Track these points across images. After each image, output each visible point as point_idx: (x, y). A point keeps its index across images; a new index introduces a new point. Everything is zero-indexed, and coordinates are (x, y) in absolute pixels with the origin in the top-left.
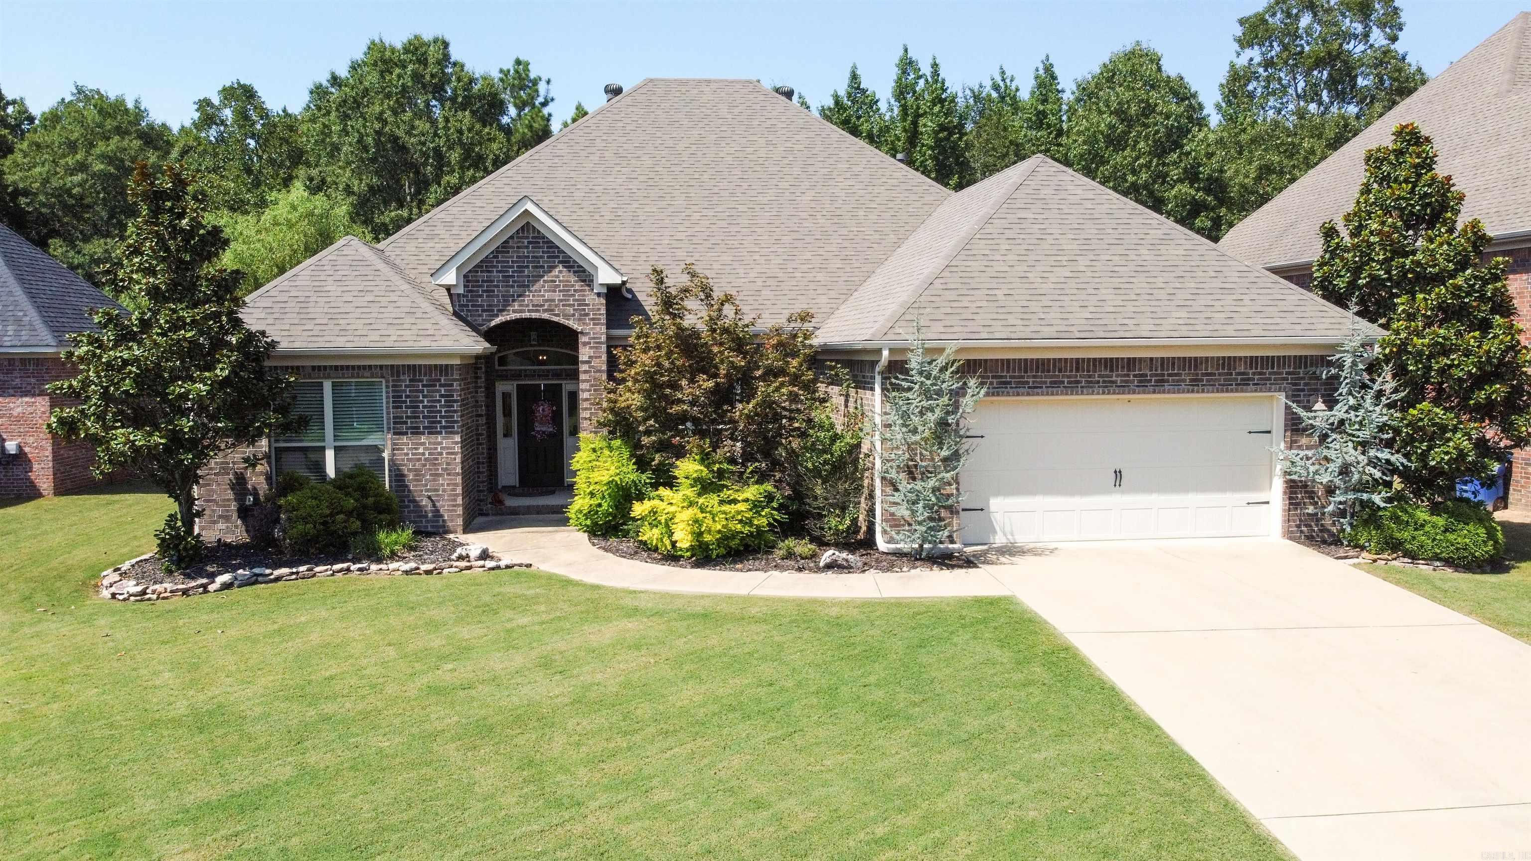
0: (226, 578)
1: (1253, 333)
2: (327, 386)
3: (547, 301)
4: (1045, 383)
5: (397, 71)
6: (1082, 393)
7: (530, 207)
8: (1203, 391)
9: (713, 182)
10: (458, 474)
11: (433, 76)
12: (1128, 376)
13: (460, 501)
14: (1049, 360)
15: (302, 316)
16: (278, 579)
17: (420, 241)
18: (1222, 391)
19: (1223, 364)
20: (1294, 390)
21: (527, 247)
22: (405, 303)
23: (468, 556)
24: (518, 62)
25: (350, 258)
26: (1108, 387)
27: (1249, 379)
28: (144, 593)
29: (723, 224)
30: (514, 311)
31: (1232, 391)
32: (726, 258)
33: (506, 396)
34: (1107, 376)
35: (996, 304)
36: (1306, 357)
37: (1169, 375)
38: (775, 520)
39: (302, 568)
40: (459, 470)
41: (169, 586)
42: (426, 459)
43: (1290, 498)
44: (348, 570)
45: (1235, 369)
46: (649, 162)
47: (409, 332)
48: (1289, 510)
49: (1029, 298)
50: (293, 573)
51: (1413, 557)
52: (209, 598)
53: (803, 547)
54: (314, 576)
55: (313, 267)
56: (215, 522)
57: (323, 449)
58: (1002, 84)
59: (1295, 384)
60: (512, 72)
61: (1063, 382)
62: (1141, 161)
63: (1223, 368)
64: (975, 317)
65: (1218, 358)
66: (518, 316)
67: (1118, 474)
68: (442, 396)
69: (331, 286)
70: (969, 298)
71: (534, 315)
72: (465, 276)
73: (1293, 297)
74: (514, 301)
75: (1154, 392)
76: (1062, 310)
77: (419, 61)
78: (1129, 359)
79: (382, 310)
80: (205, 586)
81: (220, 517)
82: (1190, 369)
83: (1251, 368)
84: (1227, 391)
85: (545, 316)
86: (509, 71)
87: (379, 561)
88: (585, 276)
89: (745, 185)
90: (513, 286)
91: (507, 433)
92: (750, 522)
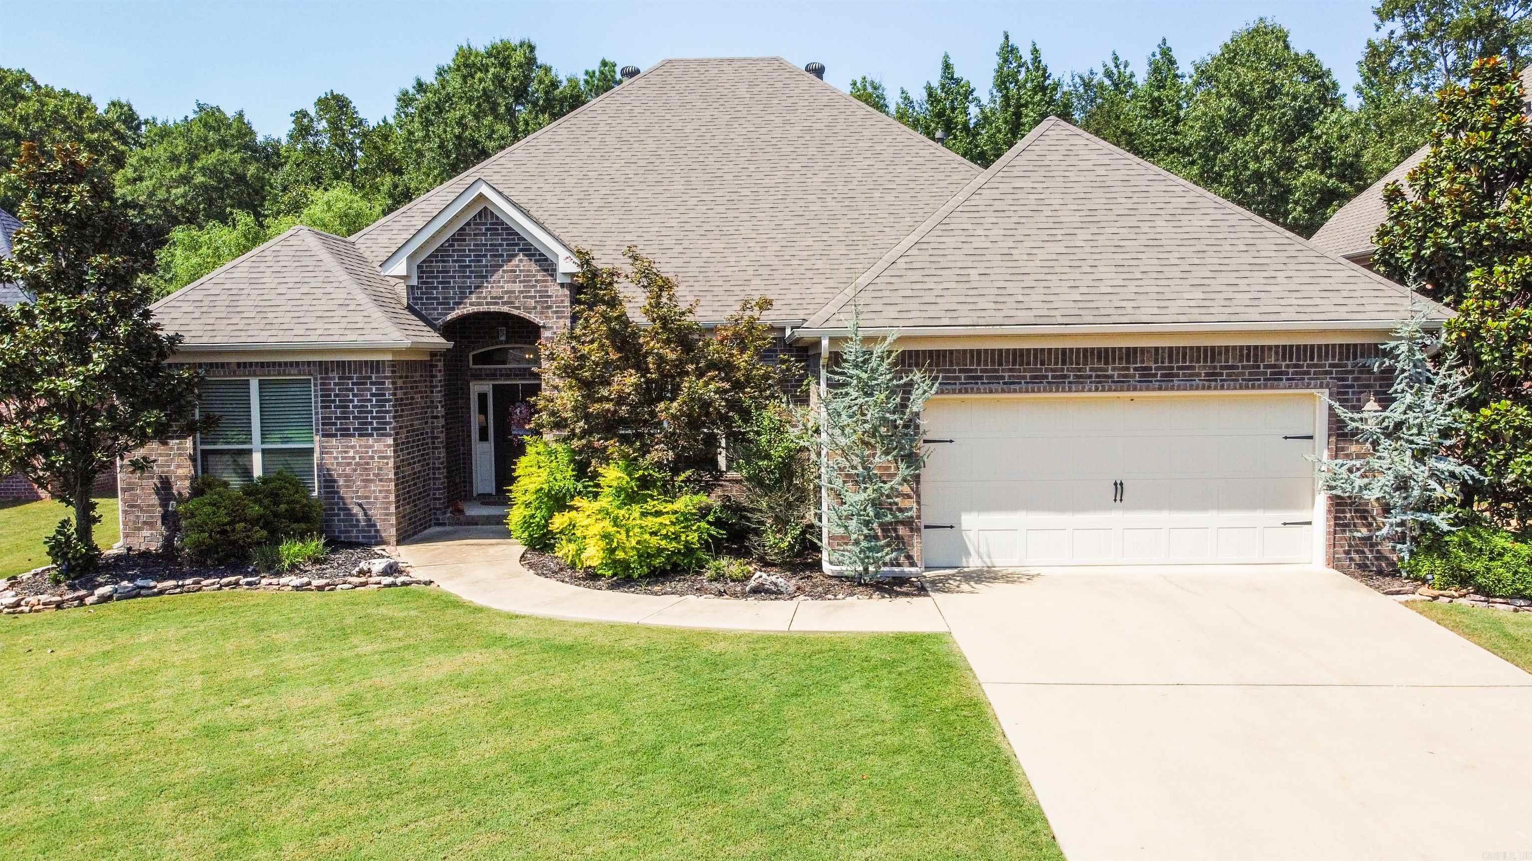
0: (106, 590)
1: (1283, 316)
2: (254, 383)
3: (507, 292)
4: (1024, 377)
5: (479, 75)
6: (1070, 390)
7: (485, 190)
8: (1222, 388)
9: (718, 165)
10: (390, 480)
11: (514, 79)
12: (1128, 369)
13: (393, 509)
14: (1028, 350)
15: (230, 309)
16: (161, 592)
18: (1247, 388)
19: (1248, 355)
20: (1339, 387)
21: (485, 235)
22: (340, 295)
23: (369, 571)
24: (604, 64)
25: (294, 248)
26: (1102, 382)
27: (1281, 373)
28: (18, 604)
29: (722, 209)
30: (471, 304)
31: (1259, 387)
33: (483, 397)
34: (1101, 369)
35: (968, 285)
36: (1355, 345)
37: (1179, 368)
38: (710, 535)
39: (189, 581)
40: (392, 476)
41: (44, 598)
42: (357, 464)
43: (1336, 518)
44: (237, 584)
45: (1263, 360)
46: (652, 146)
47: (337, 326)
48: (1335, 532)
49: (1008, 277)
50: (178, 586)
51: (1487, 593)
52: (79, 613)
53: (732, 566)
54: (200, 589)
55: (253, 259)
56: (139, 529)
57: (249, 452)
58: (1115, 71)
59: (1343, 379)
60: (597, 74)
61: (1046, 377)
62: (1265, 147)
63: (1248, 360)
64: (939, 300)
65: (1242, 348)
66: (476, 309)
67: (1119, 487)
68: (373, 395)
69: (269, 279)
70: (935, 279)
71: (493, 308)
72: (419, 267)
73: (1342, 274)
74: (471, 293)
75: (1160, 389)
76: (1047, 291)
77: (502, 65)
78: (1128, 349)
79: (314, 302)
80: (81, 599)
81: (145, 523)
82: (1205, 361)
83: (1284, 359)
84: (1253, 387)
85: (505, 309)
86: (594, 72)
87: (279, 574)
88: (547, 265)
89: (752, 168)
90: (470, 277)
91: (484, 437)
92: (677, 538)
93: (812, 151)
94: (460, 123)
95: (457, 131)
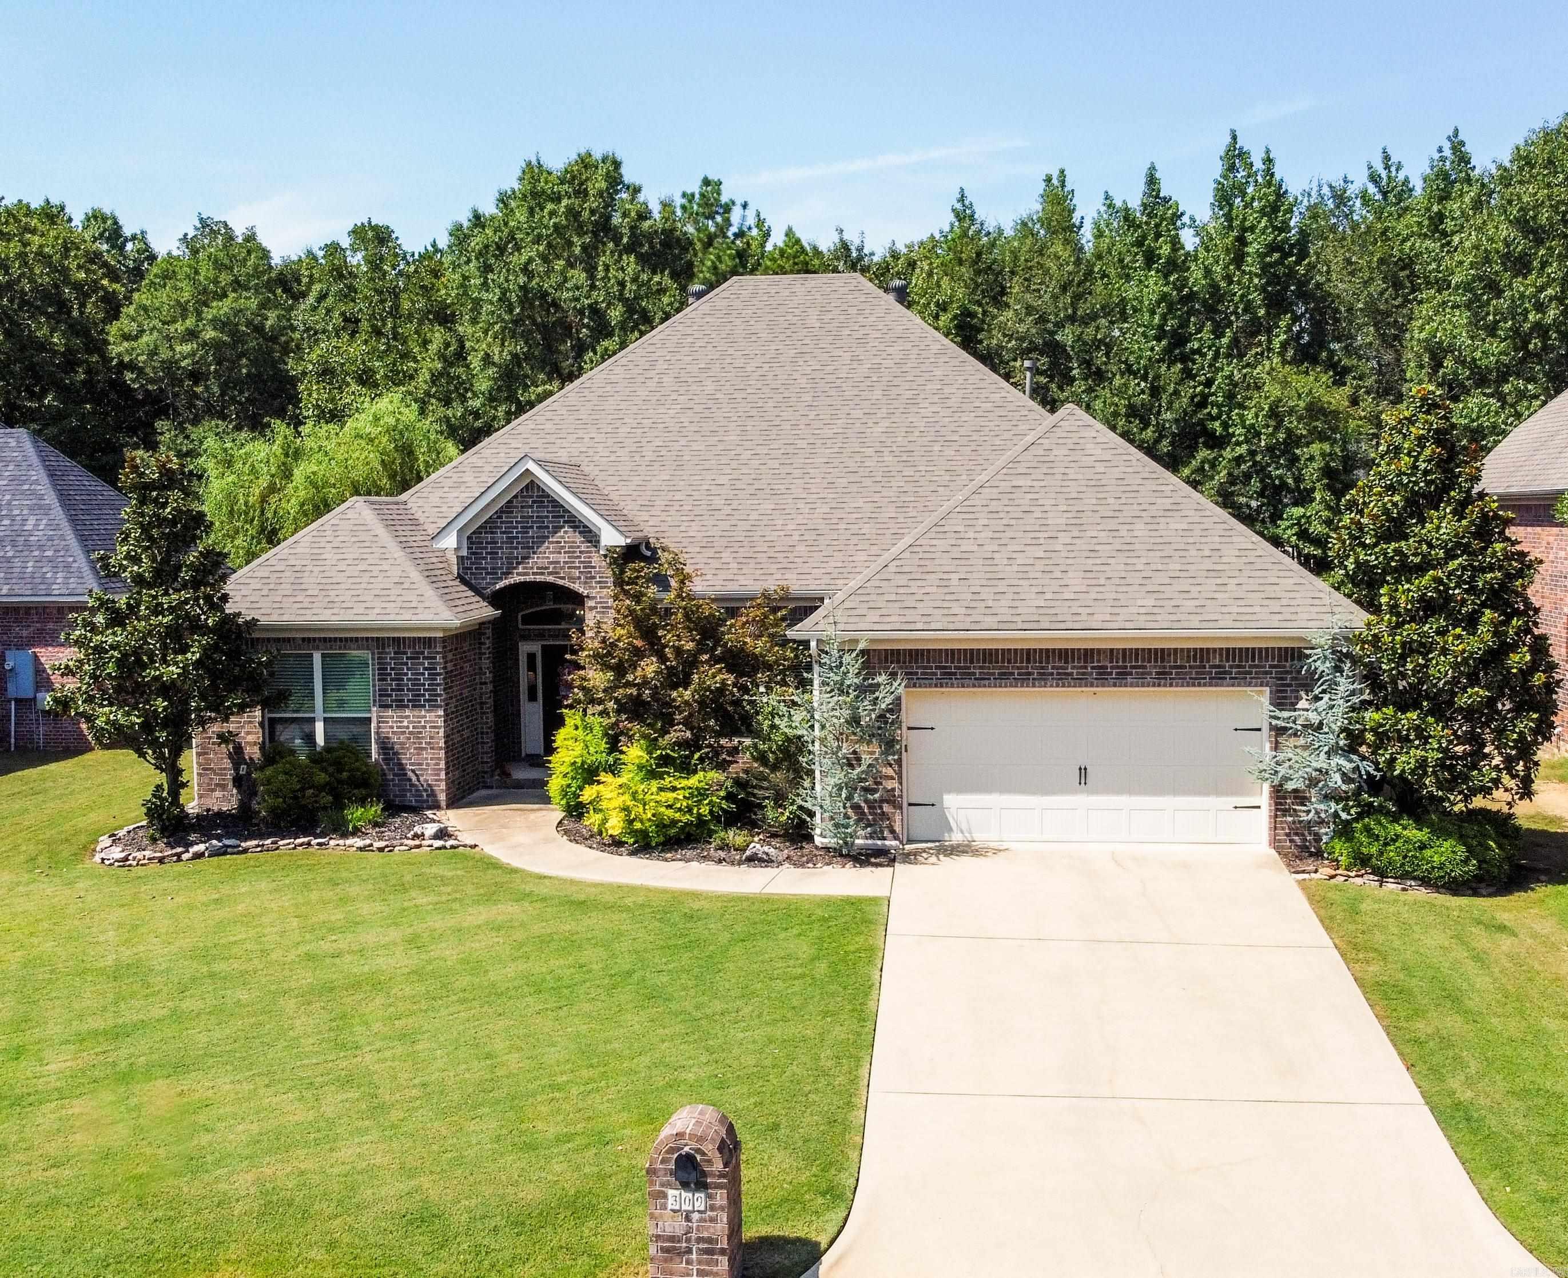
0: (201, 847)
1: (1221, 624)
2: (317, 658)
3: (552, 563)
4: (993, 674)
5: (550, 206)
6: (1034, 686)
7: (531, 466)
8: (1171, 685)
9: (777, 412)
10: (441, 748)
11: (593, 212)
12: (1086, 668)
13: (443, 776)
14: (997, 650)
15: (295, 587)
16: (245, 851)
17: (446, 489)
18: (1194, 685)
19: (1195, 656)
20: (1277, 685)
21: (532, 507)
22: (395, 573)
23: (423, 835)
24: (706, 182)
25: (352, 522)
26: (1063, 679)
27: (1225, 673)
28: (126, 859)
29: (775, 464)
30: (518, 574)
31: (1205, 685)
32: (768, 506)
33: (531, 657)
34: (1061, 668)
35: (946, 590)
36: (1293, 649)
37: (1132, 667)
38: (722, 809)
39: (269, 841)
40: (442, 744)
41: (148, 853)
42: (410, 733)
43: (1276, 804)
44: (309, 844)
45: (1208, 661)
47: (392, 605)
48: (1276, 816)
49: (985, 583)
50: (258, 846)
51: (1381, 874)
52: (179, 867)
53: (735, 836)
54: (277, 848)
55: (315, 533)
56: (213, 790)
57: (312, 720)
58: (1384, 174)
59: (1282, 679)
60: (697, 196)
61: (1013, 674)
63: (1195, 661)
64: (919, 605)
65: (1189, 650)
66: (522, 579)
67: (1083, 772)
68: (425, 669)
69: (329, 555)
70: (919, 583)
71: (539, 578)
72: (469, 538)
74: (518, 563)
75: (1115, 685)
76: (1016, 597)
77: (577, 193)
78: (1086, 650)
79: (372, 580)
80: (179, 855)
81: (217, 785)
82: (1156, 661)
83: (1228, 660)
84: (1199, 685)
85: (550, 579)
86: (693, 195)
87: (345, 835)
88: (591, 537)
90: (517, 548)
91: (532, 697)
92: (690, 810)
93: (878, 393)
94: (525, 270)
95: (522, 280)
